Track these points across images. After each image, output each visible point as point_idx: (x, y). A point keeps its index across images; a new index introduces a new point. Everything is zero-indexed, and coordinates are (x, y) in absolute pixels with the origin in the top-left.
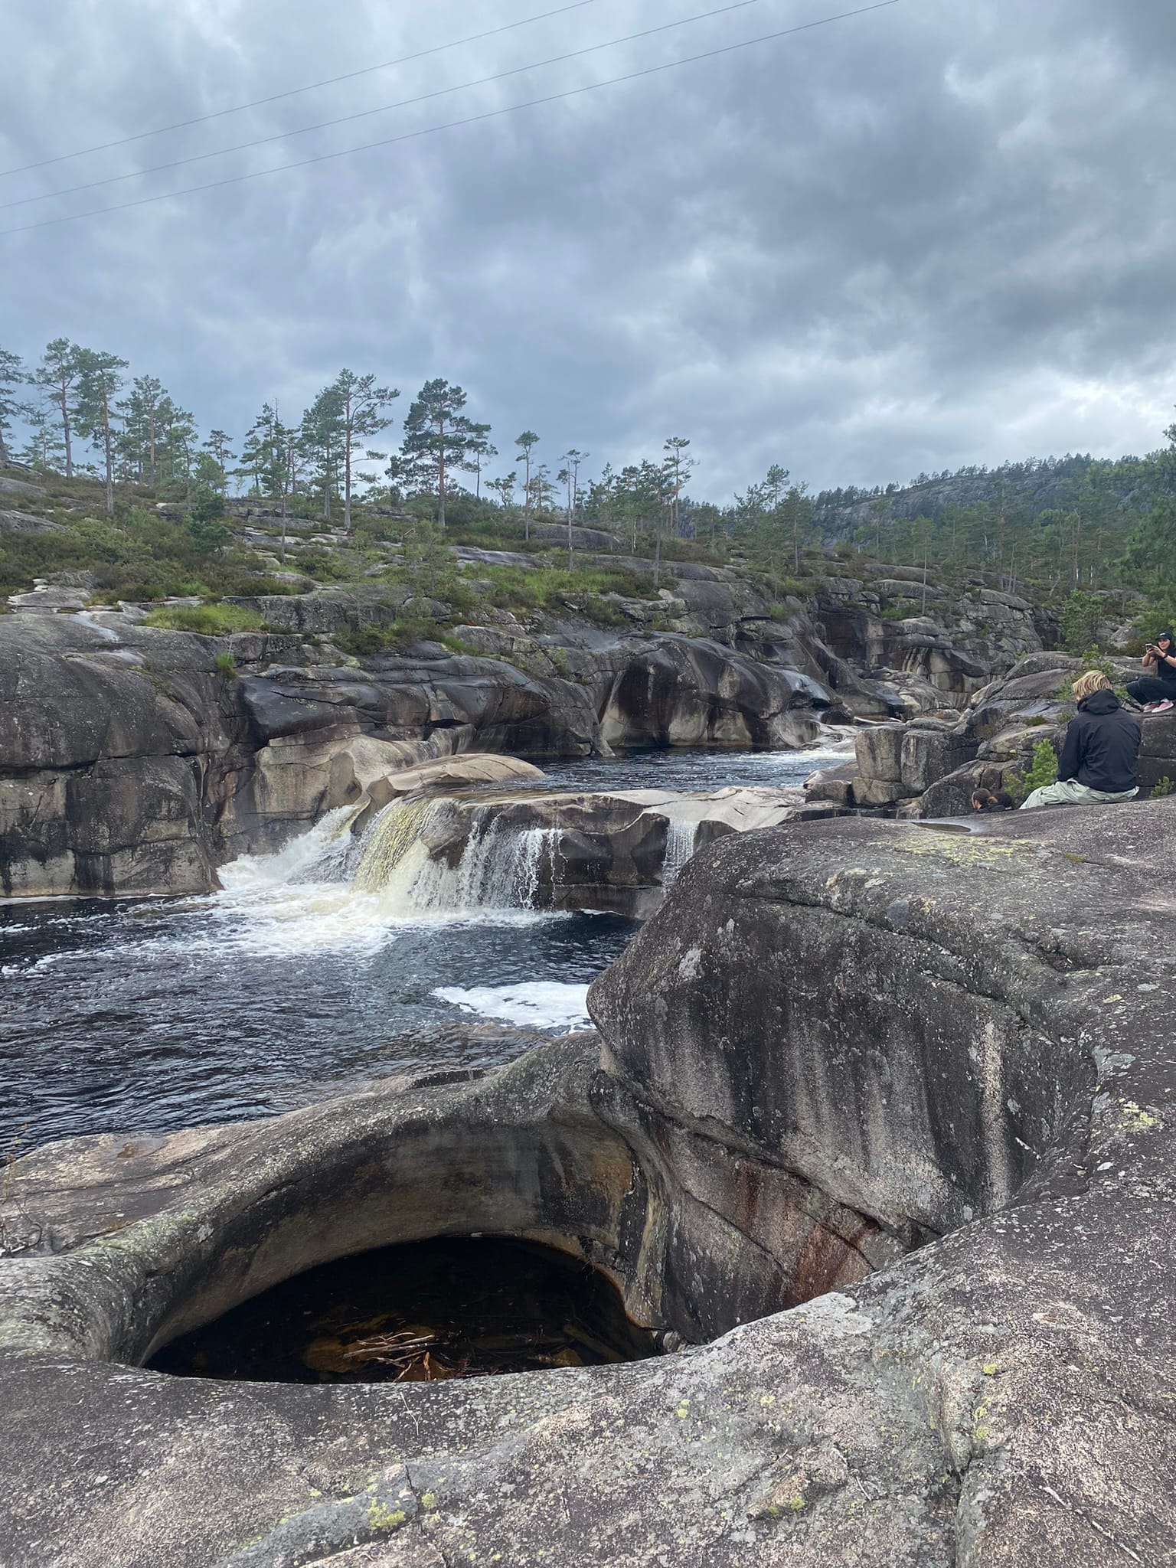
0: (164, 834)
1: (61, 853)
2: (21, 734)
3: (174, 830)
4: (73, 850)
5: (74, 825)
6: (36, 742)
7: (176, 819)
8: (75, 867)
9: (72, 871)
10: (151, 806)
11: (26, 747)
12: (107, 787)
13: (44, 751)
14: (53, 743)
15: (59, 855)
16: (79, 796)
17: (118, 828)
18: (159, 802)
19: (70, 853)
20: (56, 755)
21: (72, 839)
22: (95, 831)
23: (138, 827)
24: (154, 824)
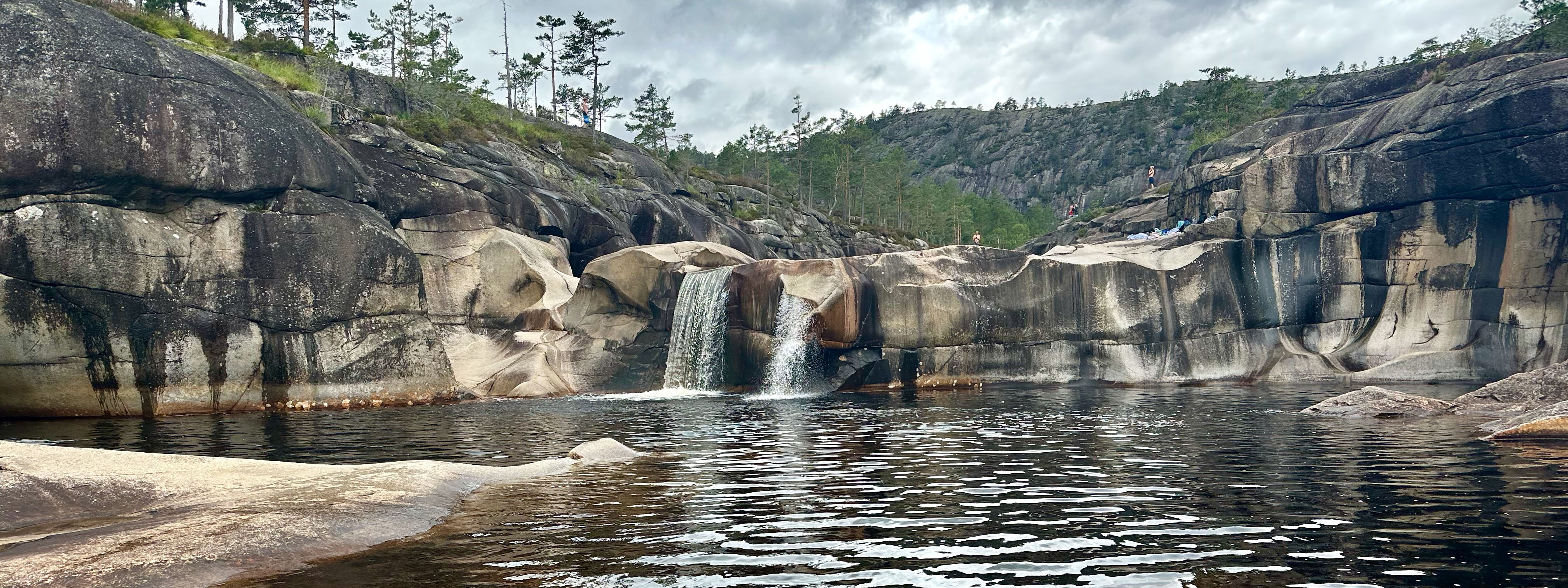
0: (389, 305)
1: (241, 327)
2: (176, 131)
3: (401, 299)
4: (258, 322)
5: (262, 283)
6: (199, 150)
7: (404, 284)
8: (262, 350)
9: (257, 356)
10: (372, 261)
11: (184, 156)
12: (310, 229)
13: (212, 165)
14: (224, 153)
15: (237, 330)
16: (268, 240)
17: (326, 293)
18: (383, 258)
19: (255, 328)
20: (231, 173)
21: (258, 304)
22: (295, 295)
23: (355, 291)
24: (376, 289)
